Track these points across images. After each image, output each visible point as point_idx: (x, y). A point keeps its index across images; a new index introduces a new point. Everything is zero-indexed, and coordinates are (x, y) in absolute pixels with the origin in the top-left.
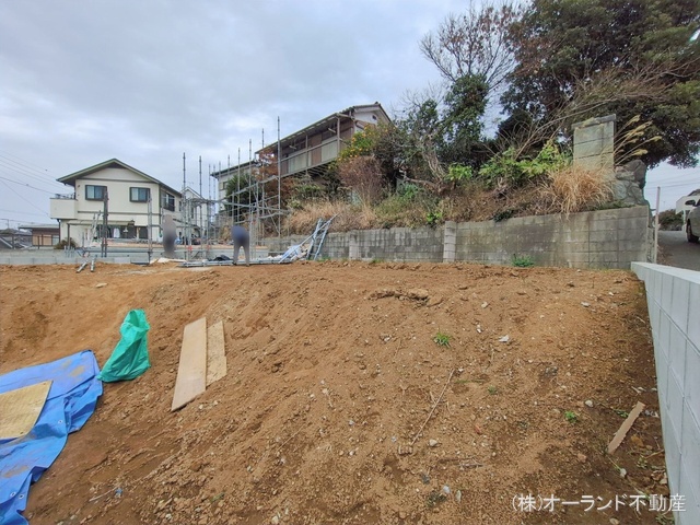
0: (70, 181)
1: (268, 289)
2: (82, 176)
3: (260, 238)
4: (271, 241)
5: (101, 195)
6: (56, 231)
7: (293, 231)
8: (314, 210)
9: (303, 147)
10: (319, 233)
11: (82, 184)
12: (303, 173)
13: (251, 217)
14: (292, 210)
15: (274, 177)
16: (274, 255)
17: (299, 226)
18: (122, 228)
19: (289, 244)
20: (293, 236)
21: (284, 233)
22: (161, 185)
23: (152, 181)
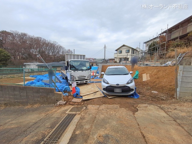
0: (117, 50)
1: (158, 70)
2: (118, 49)
3: (158, 60)
4: (161, 60)
5: (121, 52)
6: (114, 59)
7: (169, 57)
8: (179, 50)
9: (178, 28)
10: (179, 58)
11: (118, 50)
12: (177, 38)
13: (155, 54)
14: (170, 51)
15: (164, 42)
16: (161, 64)
17: (172, 56)
18: (124, 58)
19: (168, 61)
20: (169, 59)
21: (166, 58)
22: (132, 49)
23: (130, 48)
